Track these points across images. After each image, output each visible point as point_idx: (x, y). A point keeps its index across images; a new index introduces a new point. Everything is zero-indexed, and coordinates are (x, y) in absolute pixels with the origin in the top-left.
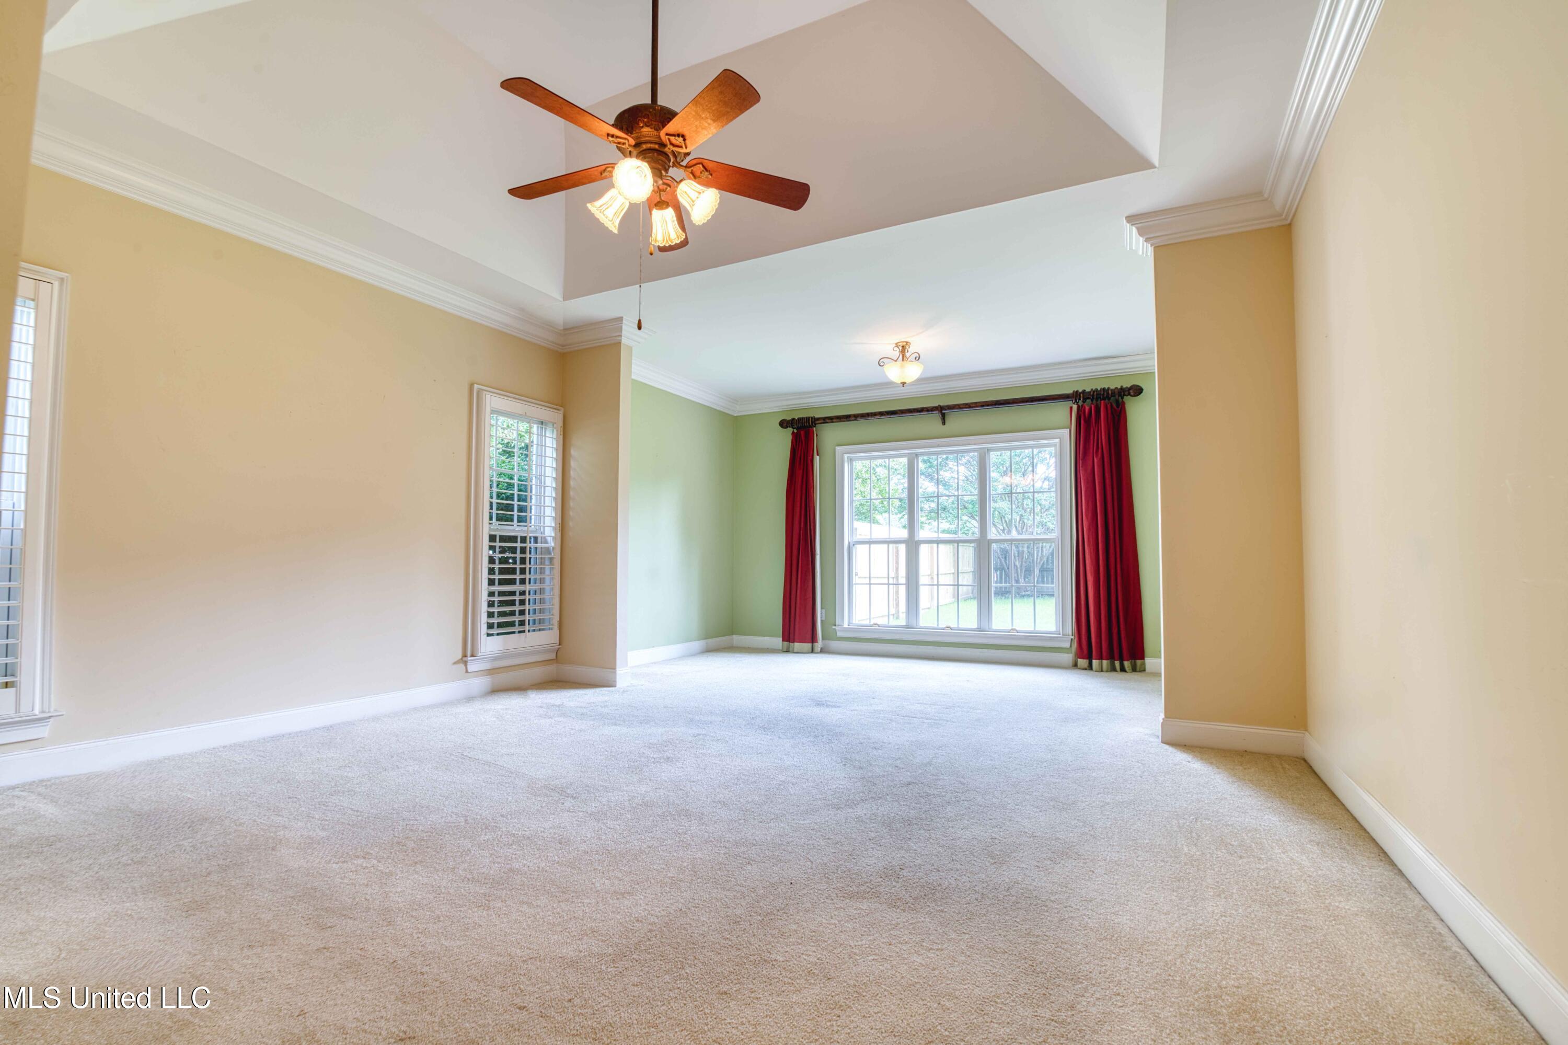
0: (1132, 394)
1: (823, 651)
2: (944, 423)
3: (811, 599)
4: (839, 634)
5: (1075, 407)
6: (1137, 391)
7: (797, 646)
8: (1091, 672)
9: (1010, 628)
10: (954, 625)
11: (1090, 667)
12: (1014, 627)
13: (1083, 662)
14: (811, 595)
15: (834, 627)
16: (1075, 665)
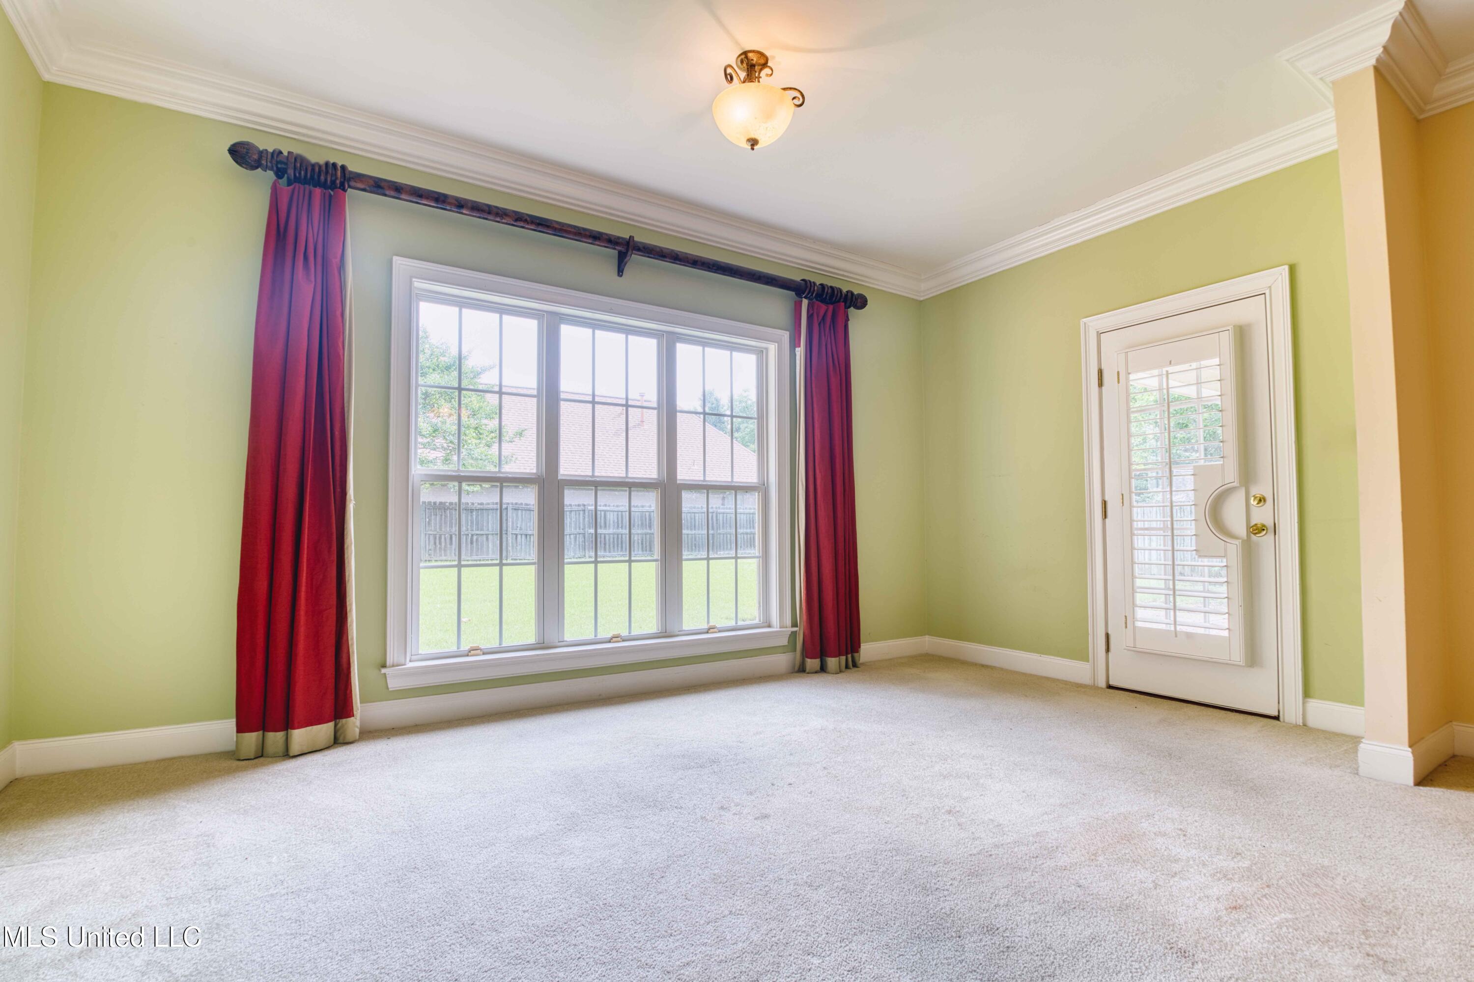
0: (859, 304)
1: (369, 734)
2: (620, 272)
3: (333, 611)
4: (394, 684)
5: (805, 302)
6: (859, 302)
7: (300, 736)
8: (823, 677)
9: (705, 626)
10: (624, 633)
11: (823, 669)
12: (712, 624)
13: (812, 663)
14: (333, 601)
15: (383, 671)
16: (801, 670)
